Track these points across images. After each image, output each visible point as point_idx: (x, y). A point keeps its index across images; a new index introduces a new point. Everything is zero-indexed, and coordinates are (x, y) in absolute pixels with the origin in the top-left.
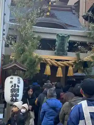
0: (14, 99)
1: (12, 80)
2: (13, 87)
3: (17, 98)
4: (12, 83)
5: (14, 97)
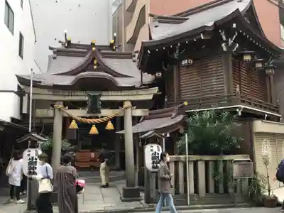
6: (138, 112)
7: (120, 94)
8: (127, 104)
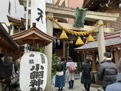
0: (37, 89)
1: (32, 58)
2: (34, 70)
3: (41, 86)
4: (32, 63)
5: (35, 86)
6: (108, 30)
7: (96, 14)
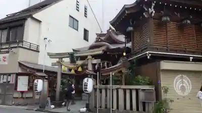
8: (89, 57)
